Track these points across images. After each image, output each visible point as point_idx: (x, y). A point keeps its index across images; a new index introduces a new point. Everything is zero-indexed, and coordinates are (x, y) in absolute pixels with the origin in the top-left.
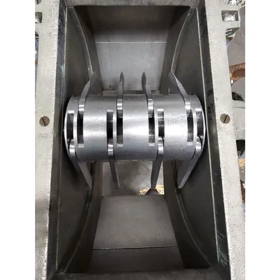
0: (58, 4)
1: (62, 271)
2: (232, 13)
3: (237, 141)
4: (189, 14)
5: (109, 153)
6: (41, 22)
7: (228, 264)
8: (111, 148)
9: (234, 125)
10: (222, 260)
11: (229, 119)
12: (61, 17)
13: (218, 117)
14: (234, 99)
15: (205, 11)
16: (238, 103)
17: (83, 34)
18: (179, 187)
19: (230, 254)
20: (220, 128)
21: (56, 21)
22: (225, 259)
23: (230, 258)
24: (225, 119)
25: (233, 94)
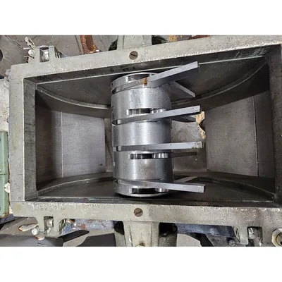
0: (37, 203)
1: (273, 196)
2: (42, 54)
3: (153, 44)
4: (42, 91)
5: (166, 157)
6: (52, 217)
7: (263, 47)
8: (161, 155)
9: (138, 47)
10: (261, 53)
11: (134, 52)
12: (48, 201)
13: (133, 62)
14: (116, 49)
15: (40, 77)
16: (119, 45)
17: (58, 185)
18: (194, 96)
19: (255, 46)
20: (142, 59)
21: (51, 204)
22: (259, 50)
23: (258, 46)
24: (134, 55)
25: (110, 49)
